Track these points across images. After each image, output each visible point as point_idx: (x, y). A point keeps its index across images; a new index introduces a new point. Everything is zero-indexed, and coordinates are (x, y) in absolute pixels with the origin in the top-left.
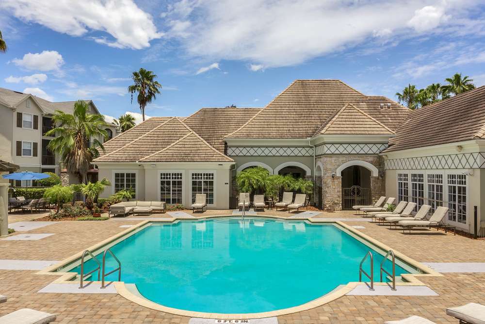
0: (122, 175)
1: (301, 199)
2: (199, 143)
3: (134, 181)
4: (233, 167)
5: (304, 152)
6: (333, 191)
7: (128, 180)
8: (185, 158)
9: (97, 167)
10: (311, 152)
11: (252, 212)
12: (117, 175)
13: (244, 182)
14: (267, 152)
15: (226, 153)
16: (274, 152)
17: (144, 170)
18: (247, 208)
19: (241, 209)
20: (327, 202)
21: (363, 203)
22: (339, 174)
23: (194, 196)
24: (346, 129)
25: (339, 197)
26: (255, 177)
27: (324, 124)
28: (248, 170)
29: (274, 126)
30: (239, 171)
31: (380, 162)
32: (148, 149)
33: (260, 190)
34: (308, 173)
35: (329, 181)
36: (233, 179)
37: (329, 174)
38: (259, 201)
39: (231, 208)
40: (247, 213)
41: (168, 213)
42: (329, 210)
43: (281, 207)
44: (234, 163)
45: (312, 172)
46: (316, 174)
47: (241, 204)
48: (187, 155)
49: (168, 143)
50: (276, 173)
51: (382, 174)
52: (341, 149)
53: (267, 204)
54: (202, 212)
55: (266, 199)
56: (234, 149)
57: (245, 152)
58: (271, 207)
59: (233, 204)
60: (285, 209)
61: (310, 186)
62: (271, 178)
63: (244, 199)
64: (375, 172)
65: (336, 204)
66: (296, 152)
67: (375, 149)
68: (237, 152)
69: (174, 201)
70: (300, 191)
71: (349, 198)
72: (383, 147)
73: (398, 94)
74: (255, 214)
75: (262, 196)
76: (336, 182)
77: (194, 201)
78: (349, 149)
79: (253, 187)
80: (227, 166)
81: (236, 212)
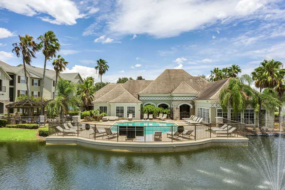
0: (102, 107)
1: (165, 116)
2: (129, 96)
3: (106, 109)
4: (141, 104)
5: (167, 99)
6: (177, 113)
7: (104, 109)
8: (125, 101)
9: (93, 104)
10: (170, 99)
11: (148, 120)
12: (100, 107)
13: (146, 110)
14: (154, 99)
15: (139, 99)
16: (157, 99)
17: (110, 105)
18: (147, 119)
19: (144, 119)
20: (175, 117)
21: (186, 117)
22: (179, 107)
23: (128, 115)
24: (181, 92)
25: (179, 115)
26: (150, 108)
27: (175, 88)
28: (147, 105)
29: (157, 89)
30: (144, 106)
31: (193, 103)
32: (111, 98)
33: (151, 113)
34: (169, 107)
35: (175, 110)
36: (142, 108)
37: (175, 107)
38: (151, 116)
39: (141, 119)
40: (147, 121)
41: (120, 120)
42: (175, 120)
43: (159, 119)
44: (142, 103)
45: (171, 106)
46: (172, 107)
47: (144, 117)
48: (125, 100)
49: (118, 95)
50: (157, 106)
51: (194, 107)
52: (180, 99)
53: (153, 117)
54: (131, 120)
55: (153, 116)
56: (142, 97)
57: (146, 99)
58: (155, 119)
59: (142, 117)
60: (160, 119)
61: (169, 111)
62: (155, 108)
63: (145, 116)
64: (191, 107)
65: (177, 118)
66: (165, 99)
67: (191, 99)
68: (143, 98)
69: (121, 116)
70: (165, 113)
71: (182, 116)
72: (194, 98)
73: (211, 71)
74: (149, 121)
75: (152, 115)
76: (178, 110)
77: (128, 117)
78: (182, 99)
79: (149, 111)
80: (140, 104)
81: (143, 120)
